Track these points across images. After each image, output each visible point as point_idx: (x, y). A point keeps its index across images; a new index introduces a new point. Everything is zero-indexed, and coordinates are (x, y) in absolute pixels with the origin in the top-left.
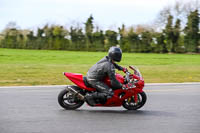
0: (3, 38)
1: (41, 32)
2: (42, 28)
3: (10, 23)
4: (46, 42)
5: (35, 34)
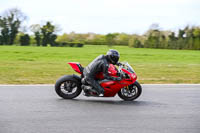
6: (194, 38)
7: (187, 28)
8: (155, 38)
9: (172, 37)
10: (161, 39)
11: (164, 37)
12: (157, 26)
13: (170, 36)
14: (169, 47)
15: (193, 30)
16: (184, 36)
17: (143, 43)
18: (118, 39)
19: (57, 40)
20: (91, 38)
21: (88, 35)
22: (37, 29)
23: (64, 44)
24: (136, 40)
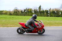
0: (13, 12)
1: (25, 10)
2: (25, 9)
3: (15, 8)
4: (27, 14)
5: (23, 11)
6: (29, 12)
7: (26, 9)
8: (16, 12)
9: (22, 12)
10: (18, 12)
11: (19, 12)
12: (17, 8)
13: (21, 12)
14: (21, 15)
15: (28, 9)
16: (26, 11)
17: (12, 14)
18: (4, 12)
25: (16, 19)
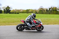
6: (54, 10)
7: (51, 8)
10: (43, 11)
11: (44, 10)
12: (42, 7)
13: (46, 10)
14: (46, 13)
15: (53, 8)
16: (51, 10)
18: (30, 11)
19: (11, 12)
20: (21, 11)
21: (20, 10)
22: (4, 8)
23: (13, 13)
24: (36, 11)
25: (41, 17)
